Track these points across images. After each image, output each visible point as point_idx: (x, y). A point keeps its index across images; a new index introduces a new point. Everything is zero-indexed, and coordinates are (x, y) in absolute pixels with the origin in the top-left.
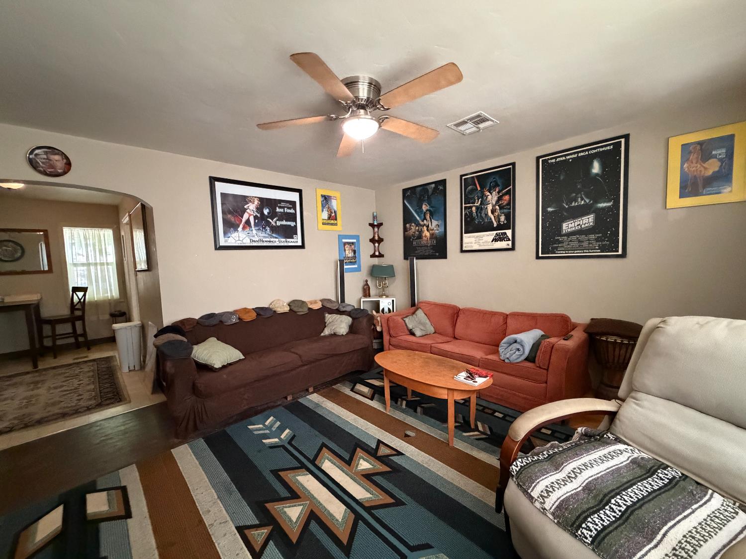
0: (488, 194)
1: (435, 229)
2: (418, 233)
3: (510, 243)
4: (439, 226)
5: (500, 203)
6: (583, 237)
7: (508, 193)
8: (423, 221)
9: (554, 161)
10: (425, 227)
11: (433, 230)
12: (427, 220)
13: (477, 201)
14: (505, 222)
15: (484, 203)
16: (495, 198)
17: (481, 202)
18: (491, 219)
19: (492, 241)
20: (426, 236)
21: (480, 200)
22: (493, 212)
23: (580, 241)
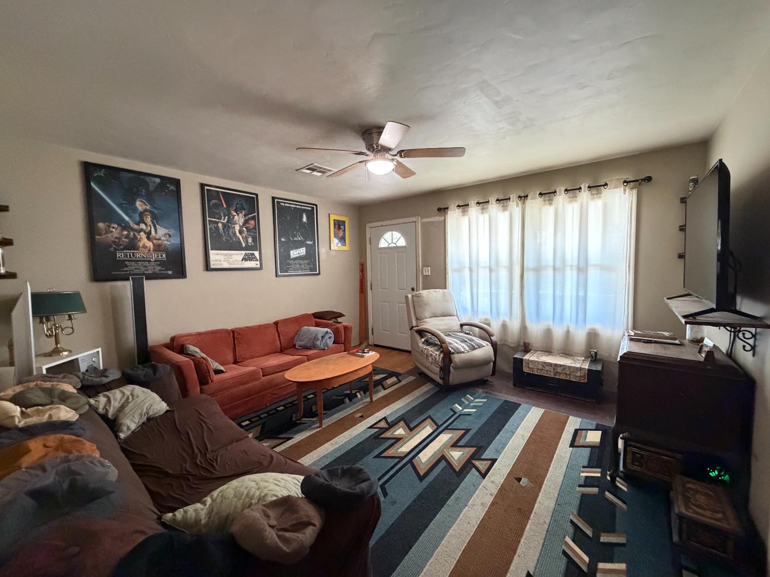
0: (235, 214)
1: (163, 238)
2: (127, 240)
3: (258, 262)
4: (170, 236)
5: (247, 225)
6: (301, 262)
7: (253, 218)
8: (138, 224)
9: (283, 204)
10: (142, 233)
11: (159, 239)
12: (146, 224)
13: (223, 217)
14: (253, 244)
15: (231, 221)
16: (242, 221)
17: (228, 219)
18: (239, 239)
19: (242, 260)
20: (144, 247)
21: (226, 217)
22: (241, 232)
23: (300, 264)
